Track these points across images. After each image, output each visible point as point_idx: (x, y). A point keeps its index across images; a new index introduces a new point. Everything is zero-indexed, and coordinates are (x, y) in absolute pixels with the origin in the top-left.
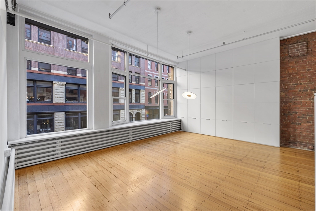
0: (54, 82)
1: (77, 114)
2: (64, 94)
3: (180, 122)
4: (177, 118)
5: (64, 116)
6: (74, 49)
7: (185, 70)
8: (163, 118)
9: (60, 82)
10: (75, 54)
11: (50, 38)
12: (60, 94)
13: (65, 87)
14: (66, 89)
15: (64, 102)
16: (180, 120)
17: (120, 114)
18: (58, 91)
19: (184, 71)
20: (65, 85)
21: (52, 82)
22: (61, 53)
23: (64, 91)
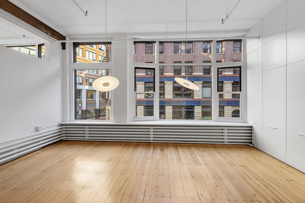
0: (165, 82)
1: (181, 108)
2: (172, 91)
3: (251, 130)
4: (246, 123)
5: (172, 109)
6: (180, 52)
7: (259, 38)
8: (217, 120)
9: (169, 82)
10: (180, 56)
11: (163, 49)
12: (169, 91)
13: (173, 86)
14: (173, 87)
15: (172, 97)
16: (251, 127)
17: (224, 111)
18: (168, 89)
19: (257, 39)
20: (172, 84)
21: (164, 82)
22: (170, 59)
23: (172, 89)
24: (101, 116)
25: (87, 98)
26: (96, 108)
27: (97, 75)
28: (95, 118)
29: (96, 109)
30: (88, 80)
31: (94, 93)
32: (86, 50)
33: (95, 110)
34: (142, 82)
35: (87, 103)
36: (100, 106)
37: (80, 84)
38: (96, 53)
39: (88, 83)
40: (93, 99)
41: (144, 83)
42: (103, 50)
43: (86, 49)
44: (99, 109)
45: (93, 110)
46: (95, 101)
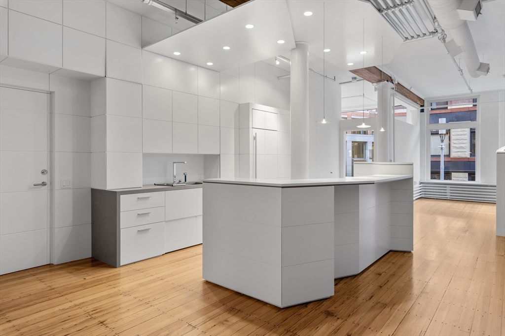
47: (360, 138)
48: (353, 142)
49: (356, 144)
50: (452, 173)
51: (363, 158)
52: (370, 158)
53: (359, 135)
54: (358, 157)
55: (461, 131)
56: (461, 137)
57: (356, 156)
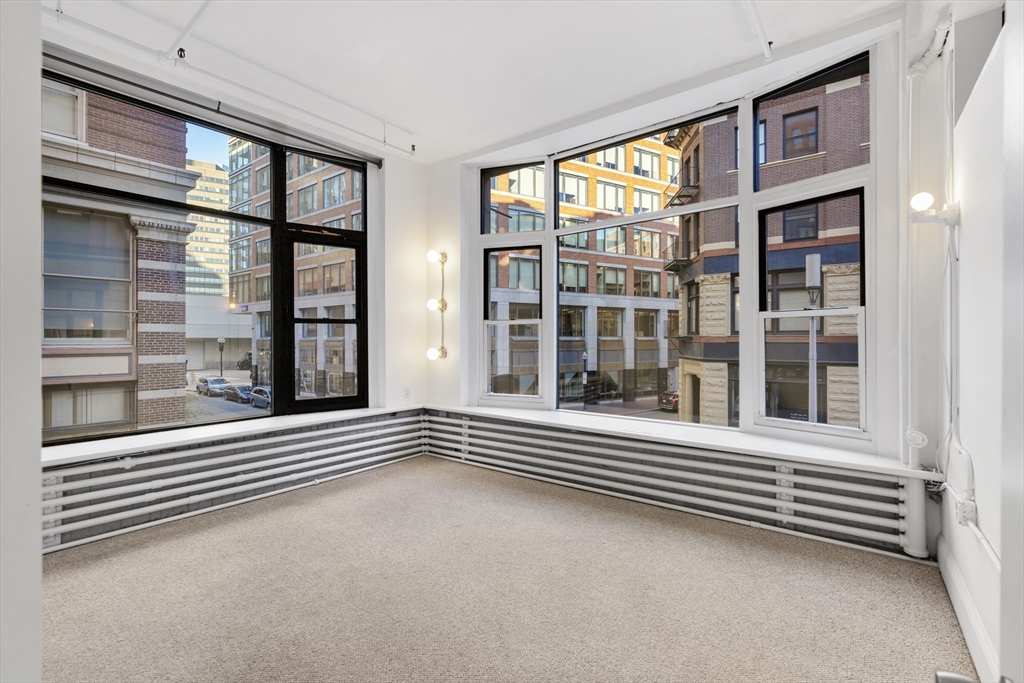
24: (640, 395)
25: (599, 334)
26: (624, 366)
27: (627, 256)
28: (621, 401)
29: (624, 371)
30: (602, 277)
31: (619, 317)
32: (598, 182)
33: (621, 373)
34: (722, 275)
35: (598, 351)
36: (636, 359)
37: (581, 292)
38: (625, 184)
39: (602, 287)
40: (616, 338)
41: (729, 275)
42: (645, 173)
43: (599, 178)
44: (635, 370)
45: (616, 373)
46: (621, 342)
47: (647, 303)
48: (636, 310)
49: (641, 313)
50: (829, 368)
51: (652, 335)
52: (665, 337)
53: (647, 298)
54: (645, 336)
55: (847, 283)
56: (846, 294)
57: (642, 333)
